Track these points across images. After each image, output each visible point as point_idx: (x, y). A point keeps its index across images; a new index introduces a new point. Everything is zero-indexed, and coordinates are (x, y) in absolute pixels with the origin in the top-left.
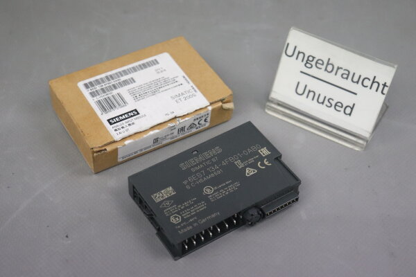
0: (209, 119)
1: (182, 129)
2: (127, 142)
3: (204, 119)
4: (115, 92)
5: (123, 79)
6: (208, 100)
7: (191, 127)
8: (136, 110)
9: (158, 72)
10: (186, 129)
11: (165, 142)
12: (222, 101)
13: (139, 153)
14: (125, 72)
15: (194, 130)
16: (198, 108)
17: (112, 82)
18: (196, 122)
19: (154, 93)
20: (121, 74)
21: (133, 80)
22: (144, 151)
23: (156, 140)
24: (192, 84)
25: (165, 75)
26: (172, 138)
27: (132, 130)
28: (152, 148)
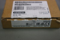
0: (50, 24)
1: (38, 24)
2: (15, 20)
3: (48, 23)
4: (22, 6)
5: (28, 3)
6: (51, 16)
7: (42, 24)
8: (25, 12)
9: (40, 5)
10: (40, 24)
11: (31, 27)
12: (57, 18)
13: (20, 27)
14: (30, 2)
15: (43, 26)
16: (46, 18)
17: (24, 3)
18: (45, 23)
19: (34, 9)
20: (28, 2)
21: (30, 5)
22: (22, 27)
23: (27, 24)
24: (49, 10)
25: (41, 6)
26: (34, 26)
27: (19, 17)
28: (26, 27)
